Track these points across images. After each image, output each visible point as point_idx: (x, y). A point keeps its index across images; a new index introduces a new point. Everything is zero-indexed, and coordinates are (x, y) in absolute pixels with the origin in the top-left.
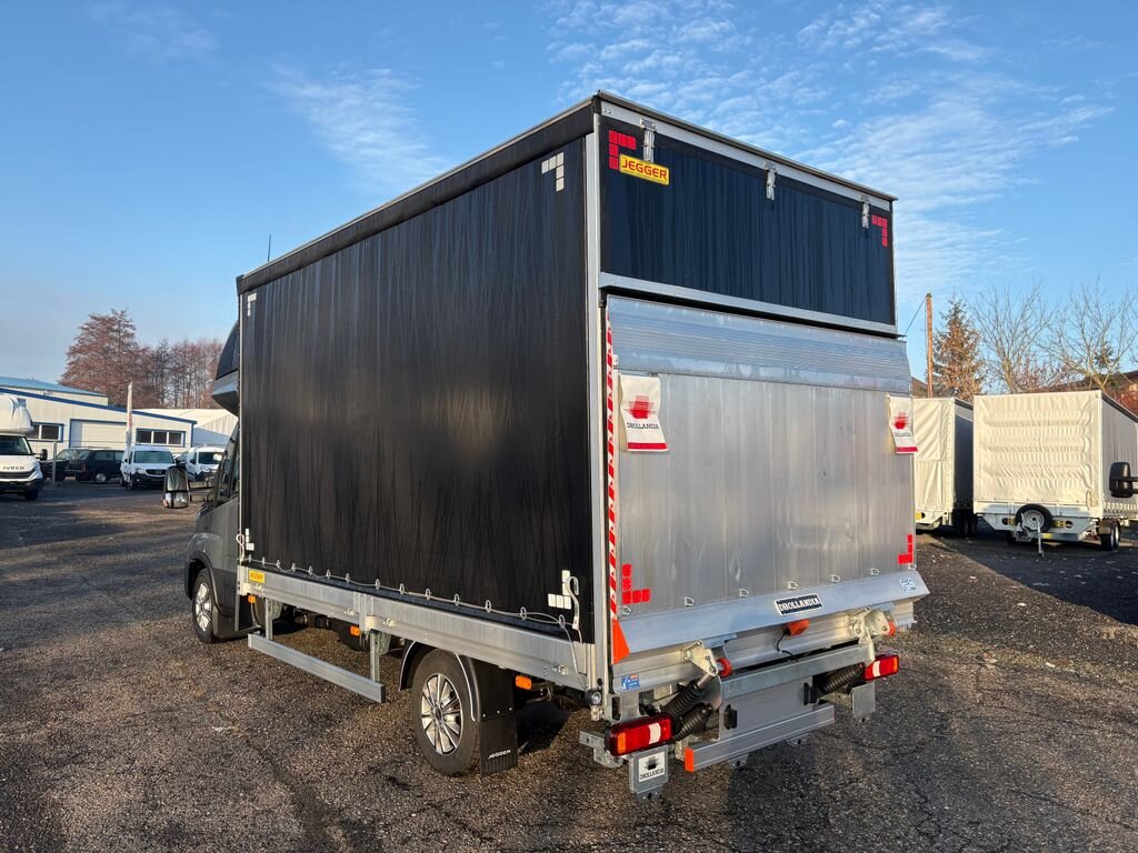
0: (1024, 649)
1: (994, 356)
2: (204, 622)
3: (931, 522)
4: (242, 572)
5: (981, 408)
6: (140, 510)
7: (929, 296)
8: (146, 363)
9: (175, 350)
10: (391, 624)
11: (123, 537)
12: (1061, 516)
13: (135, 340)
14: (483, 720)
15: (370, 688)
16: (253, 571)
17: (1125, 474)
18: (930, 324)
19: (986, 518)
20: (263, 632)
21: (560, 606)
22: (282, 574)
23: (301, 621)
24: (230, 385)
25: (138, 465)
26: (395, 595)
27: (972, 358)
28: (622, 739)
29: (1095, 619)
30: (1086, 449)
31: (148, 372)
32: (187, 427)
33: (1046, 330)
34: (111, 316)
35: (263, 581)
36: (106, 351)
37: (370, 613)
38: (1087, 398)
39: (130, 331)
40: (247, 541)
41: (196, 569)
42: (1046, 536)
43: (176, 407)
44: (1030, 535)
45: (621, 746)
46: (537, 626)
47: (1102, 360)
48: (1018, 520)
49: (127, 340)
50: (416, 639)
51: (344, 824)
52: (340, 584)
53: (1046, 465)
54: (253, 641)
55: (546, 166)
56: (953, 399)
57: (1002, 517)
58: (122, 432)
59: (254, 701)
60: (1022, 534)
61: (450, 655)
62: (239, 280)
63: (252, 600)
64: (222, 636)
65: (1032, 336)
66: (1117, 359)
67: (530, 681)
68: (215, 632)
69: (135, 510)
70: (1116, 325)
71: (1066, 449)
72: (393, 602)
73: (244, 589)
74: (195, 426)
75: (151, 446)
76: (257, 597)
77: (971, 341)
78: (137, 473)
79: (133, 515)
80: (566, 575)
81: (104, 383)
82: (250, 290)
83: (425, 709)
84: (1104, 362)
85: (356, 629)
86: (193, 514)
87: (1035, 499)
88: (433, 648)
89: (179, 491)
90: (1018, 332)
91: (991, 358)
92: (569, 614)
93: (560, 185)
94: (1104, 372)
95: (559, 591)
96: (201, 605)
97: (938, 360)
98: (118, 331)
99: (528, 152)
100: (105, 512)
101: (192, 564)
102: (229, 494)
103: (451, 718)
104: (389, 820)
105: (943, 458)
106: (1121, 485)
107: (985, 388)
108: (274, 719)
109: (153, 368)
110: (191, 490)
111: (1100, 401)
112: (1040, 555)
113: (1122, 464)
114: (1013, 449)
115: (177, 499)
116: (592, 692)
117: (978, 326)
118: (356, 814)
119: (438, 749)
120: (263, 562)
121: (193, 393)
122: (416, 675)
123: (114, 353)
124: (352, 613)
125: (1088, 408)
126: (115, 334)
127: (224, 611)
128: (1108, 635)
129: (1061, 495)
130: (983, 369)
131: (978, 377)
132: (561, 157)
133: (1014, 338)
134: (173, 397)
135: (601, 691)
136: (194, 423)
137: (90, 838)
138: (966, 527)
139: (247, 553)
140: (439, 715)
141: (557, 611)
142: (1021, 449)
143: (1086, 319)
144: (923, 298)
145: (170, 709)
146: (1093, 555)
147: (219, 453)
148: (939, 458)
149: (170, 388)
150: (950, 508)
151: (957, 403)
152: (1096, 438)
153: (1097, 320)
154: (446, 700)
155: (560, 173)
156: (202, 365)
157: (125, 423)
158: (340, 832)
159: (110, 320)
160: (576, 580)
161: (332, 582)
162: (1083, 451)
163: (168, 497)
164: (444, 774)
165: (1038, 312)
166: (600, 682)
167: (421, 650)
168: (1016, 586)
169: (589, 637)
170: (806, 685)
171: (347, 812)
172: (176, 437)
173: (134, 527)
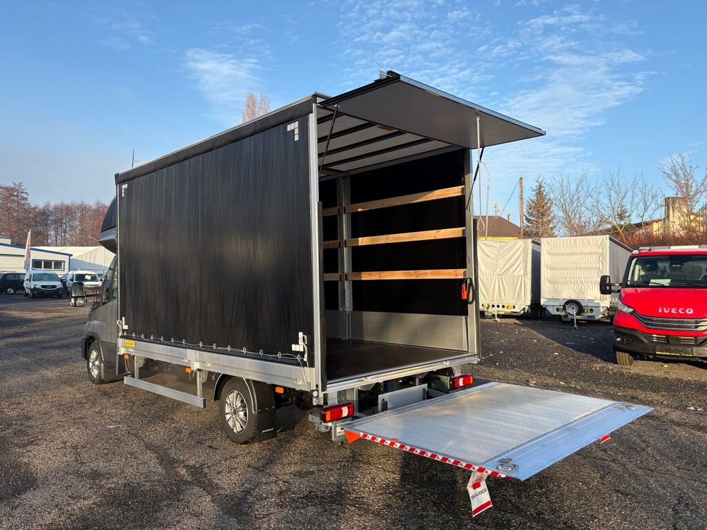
0: (550, 376)
1: (561, 214)
2: (95, 373)
3: (518, 311)
4: (120, 341)
5: (545, 245)
6: (41, 311)
7: (521, 179)
8: (36, 217)
9: (55, 208)
10: (209, 365)
11: (33, 327)
12: (587, 306)
13: (28, 202)
14: (259, 412)
15: (197, 401)
16: (127, 341)
17: (608, 282)
18: (522, 195)
19: (547, 308)
20: (133, 376)
21: (298, 350)
22: (145, 341)
23: (154, 369)
24: (111, 235)
25: (36, 283)
26: (210, 350)
27: (549, 215)
28: (328, 414)
29: (592, 361)
30: (601, 268)
31: (36, 222)
32: (66, 258)
33: (590, 199)
34: (12, 186)
35: (133, 346)
36: (9, 209)
37: (196, 360)
38: (601, 240)
39: (25, 196)
40: (124, 323)
41: (90, 342)
42: (578, 317)
43: (56, 245)
44: (570, 317)
45: (328, 418)
46: (286, 361)
47: (621, 216)
48: (564, 308)
49: (23, 202)
50: (223, 372)
51: (186, 466)
52: (179, 345)
53: (579, 278)
54: (127, 380)
55: (290, 127)
56: (530, 240)
57: (556, 307)
58: (22, 261)
59: (129, 413)
60: (566, 316)
61: (240, 380)
62: (117, 176)
63: (127, 357)
64: (106, 380)
65: (582, 202)
66: (630, 216)
67: (283, 389)
68: (103, 377)
69: (36, 311)
70: (629, 195)
71: (590, 268)
72: (210, 353)
73: (122, 351)
74: (71, 258)
75: (42, 271)
76: (128, 355)
77: (548, 205)
78: (35, 288)
79: (36, 313)
80: (301, 334)
81: (8, 230)
82: (123, 182)
83: (227, 410)
84: (622, 217)
85: (189, 369)
86: (87, 310)
87: (573, 297)
88: (232, 377)
89: (78, 297)
90: (574, 200)
91: (559, 215)
92: (302, 354)
93: (297, 138)
94: (622, 223)
95: (297, 343)
96: (93, 363)
97: (531, 215)
98: (17, 196)
99: (281, 119)
100: (19, 312)
101: (86, 339)
102: (109, 298)
103: (241, 414)
104: (210, 464)
105: (525, 274)
106: (605, 288)
107: (557, 233)
108: (142, 421)
109: (40, 219)
110: (87, 296)
111: (608, 240)
112: (575, 328)
113: (606, 276)
114: (562, 269)
115: (78, 302)
116: (313, 391)
117: (552, 196)
118: (192, 463)
119: (235, 431)
120: (134, 335)
121: (68, 236)
122: (223, 391)
123: (14, 210)
124: (186, 361)
125: (602, 245)
126: (15, 198)
127: (109, 365)
128: (596, 368)
129: (587, 294)
130: (555, 221)
131: (552, 226)
132: (297, 123)
133: (572, 203)
134: (54, 239)
135: (318, 391)
136: (70, 255)
137: (50, 478)
138: (539, 314)
139: (123, 331)
140: (235, 412)
141: (297, 353)
142: (566, 269)
143: (612, 192)
144: (518, 180)
145: (81, 418)
146: (603, 328)
147: (89, 275)
148: (523, 274)
149: (52, 233)
150: (529, 303)
151: (533, 242)
152: (606, 262)
153: (618, 193)
154: (239, 404)
155: (297, 132)
156: (73, 218)
157: (23, 256)
158: (185, 470)
159: (12, 189)
160: (306, 337)
161: (175, 344)
162: (599, 269)
163: (73, 300)
164: (237, 443)
165: (585, 189)
166: (317, 386)
167: (225, 378)
168: (556, 344)
169: (312, 365)
170: (424, 389)
171: (187, 462)
172: (58, 264)
173: (37, 320)
